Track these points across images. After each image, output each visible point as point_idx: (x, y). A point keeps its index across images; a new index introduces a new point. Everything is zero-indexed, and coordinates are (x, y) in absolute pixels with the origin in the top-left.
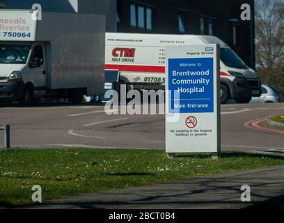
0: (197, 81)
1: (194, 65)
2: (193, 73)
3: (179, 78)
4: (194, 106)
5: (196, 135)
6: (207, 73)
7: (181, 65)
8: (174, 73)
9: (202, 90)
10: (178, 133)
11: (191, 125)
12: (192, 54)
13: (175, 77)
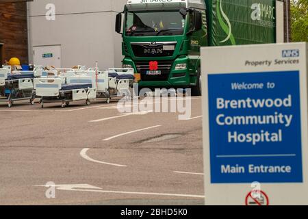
0: (266, 120)
1: (260, 86)
2: (258, 103)
3: (230, 112)
4: (261, 169)
6: (287, 102)
7: (234, 86)
8: (221, 103)
9: (277, 137)
12: (255, 64)
13: (223, 111)
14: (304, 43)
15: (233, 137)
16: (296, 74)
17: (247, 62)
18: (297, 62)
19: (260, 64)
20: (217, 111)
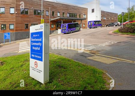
1: (37, 35)
4: (37, 56)
5: (37, 71)
7: (34, 36)
11: (36, 66)
16: (42, 32)
17: (35, 30)
18: (42, 29)
19: (37, 30)
20: (31, 42)
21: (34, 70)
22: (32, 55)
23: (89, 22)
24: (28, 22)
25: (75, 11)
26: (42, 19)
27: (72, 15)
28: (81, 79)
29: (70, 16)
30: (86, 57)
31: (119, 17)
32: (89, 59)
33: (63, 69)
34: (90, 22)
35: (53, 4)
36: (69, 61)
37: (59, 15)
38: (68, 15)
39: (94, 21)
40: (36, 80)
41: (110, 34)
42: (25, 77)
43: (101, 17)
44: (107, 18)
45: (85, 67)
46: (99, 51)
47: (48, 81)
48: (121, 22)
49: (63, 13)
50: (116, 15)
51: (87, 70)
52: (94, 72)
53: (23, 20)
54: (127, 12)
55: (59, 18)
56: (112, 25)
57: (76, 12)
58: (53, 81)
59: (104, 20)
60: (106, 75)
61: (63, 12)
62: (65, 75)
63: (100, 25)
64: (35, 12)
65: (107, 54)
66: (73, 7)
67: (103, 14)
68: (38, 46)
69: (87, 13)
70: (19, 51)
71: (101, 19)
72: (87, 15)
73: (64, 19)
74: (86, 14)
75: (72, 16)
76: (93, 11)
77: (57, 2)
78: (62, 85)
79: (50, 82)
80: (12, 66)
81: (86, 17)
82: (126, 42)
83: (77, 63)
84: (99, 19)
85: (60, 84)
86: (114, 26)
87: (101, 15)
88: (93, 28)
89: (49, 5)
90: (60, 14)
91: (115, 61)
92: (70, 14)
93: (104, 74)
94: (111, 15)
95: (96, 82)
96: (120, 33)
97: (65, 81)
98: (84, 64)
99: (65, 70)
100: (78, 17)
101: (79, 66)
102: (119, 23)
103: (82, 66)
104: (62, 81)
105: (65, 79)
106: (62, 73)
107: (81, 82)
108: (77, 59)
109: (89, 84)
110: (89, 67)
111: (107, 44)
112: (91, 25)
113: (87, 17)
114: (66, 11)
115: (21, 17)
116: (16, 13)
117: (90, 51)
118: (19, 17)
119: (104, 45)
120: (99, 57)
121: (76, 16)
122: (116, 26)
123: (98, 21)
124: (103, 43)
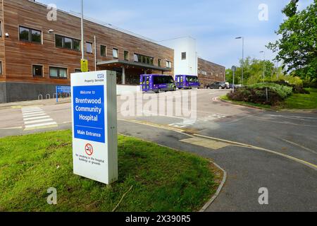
0: (91, 110)
1: (90, 92)
2: (90, 101)
3: (80, 105)
4: (90, 134)
5: (93, 163)
6: (99, 101)
7: (81, 92)
8: (77, 100)
9: (96, 119)
10: (81, 158)
11: (89, 152)
12: (88, 81)
13: (77, 104)
14: (105, 71)
15: (81, 117)
16: (102, 87)
17: (85, 81)
18: (103, 80)
19: (90, 81)
20: (75, 104)
21: (83, 160)
22: (79, 132)
23: (177, 76)
24: (42, 61)
25: (150, 51)
26: (82, 59)
27: (143, 58)
28: (176, 173)
29: (139, 60)
30: (178, 139)
31: (228, 73)
32: (183, 142)
33: (140, 159)
34: (180, 76)
35: (103, 30)
36: (148, 145)
37: (115, 54)
38: (136, 58)
39: (187, 76)
40: (90, 180)
41: (215, 103)
42: (62, 177)
43: (199, 69)
44: (208, 73)
45: (179, 156)
46: (199, 130)
47: (117, 179)
48: (230, 82)
49: (126, 53)
50: (222, 68)
51: (183, 158)
52: (195, 161)
53: (26, 55)
54: (240, 67)
55: (117, 61)
56: (215, 86)
57: (150, 54)
58: (124, 179)
59: (203, 76)
60: (214, 166)
61: (126, 49)
62: (146, 168)
63: (197, 85)
64: (59, 40)
65: (213, 134)
66: (146, 43)
67: (202, 64)
68: (94, 114)
69: (173, 59)
70: (26, 126)
71: (199, 74)
72: (172, 63)
73: (127, 64)
74: (171, 60)
75: (144, 62)
76: (184, 56)
77: (110, 27)
78: (142, 184)
79: (119, 182)
80: (19, 157)
81: (170, 67)
82: (239, 117)
83: (164, 148)
84: (194, 73)
85: (140, 183)
86: (220, 88)
87: (199, 65)
88: (185, 89)
89: (93, 29)
90: (119, 54)
91: (225, 145)
92: (139, 56)
93: (210, 164)
94: (214, 68)
95: (199, 177)
96: (230, 101)
97: (148, 178)
98: (177, 150)
99: (144, 160)
100: (156, 64)
101: (169, 153)
102: (227, 83)
103: (173, 153)
104: (143, 177)
105: (148, 174)
106: (139, 165)
107: (176, 178)
108: (163, 143)
109: (189, 179)
110: (185, 154)
111: (211, 118)
112: (180, 83)
113: (173, 65)
114: (131, 49)
115: (22, 48)
116: (7, 34)
117: (182, 129)
118: (15, 45)
119: (205, 120)
120: (200, 139)
121: (152, 61)
122: (223, 88)
123: (194, 77)
124: (203, 116)
